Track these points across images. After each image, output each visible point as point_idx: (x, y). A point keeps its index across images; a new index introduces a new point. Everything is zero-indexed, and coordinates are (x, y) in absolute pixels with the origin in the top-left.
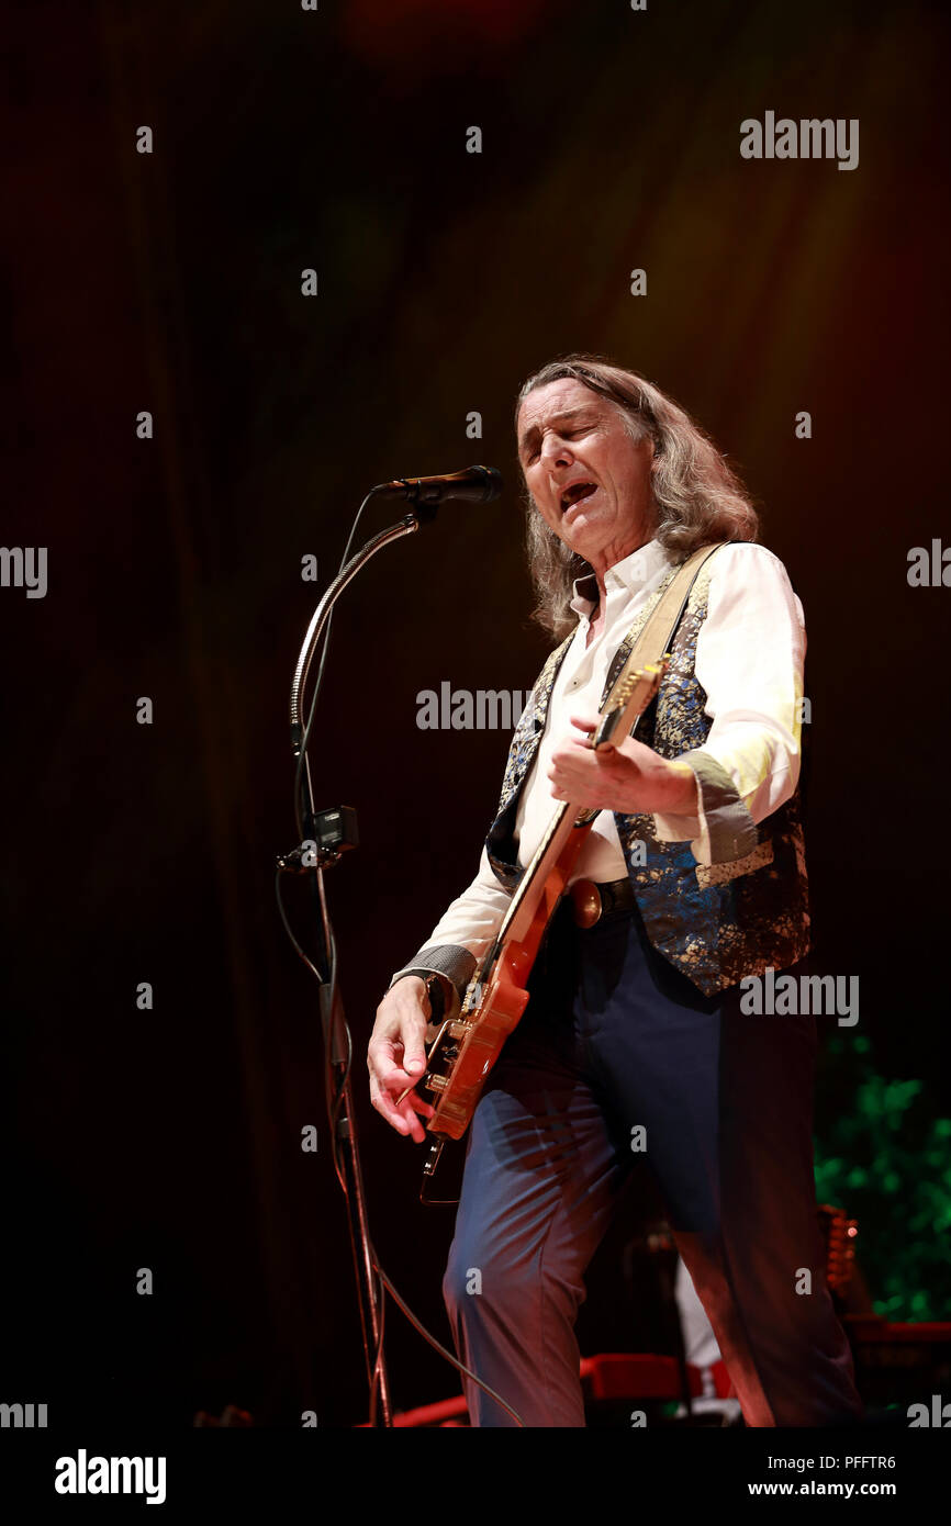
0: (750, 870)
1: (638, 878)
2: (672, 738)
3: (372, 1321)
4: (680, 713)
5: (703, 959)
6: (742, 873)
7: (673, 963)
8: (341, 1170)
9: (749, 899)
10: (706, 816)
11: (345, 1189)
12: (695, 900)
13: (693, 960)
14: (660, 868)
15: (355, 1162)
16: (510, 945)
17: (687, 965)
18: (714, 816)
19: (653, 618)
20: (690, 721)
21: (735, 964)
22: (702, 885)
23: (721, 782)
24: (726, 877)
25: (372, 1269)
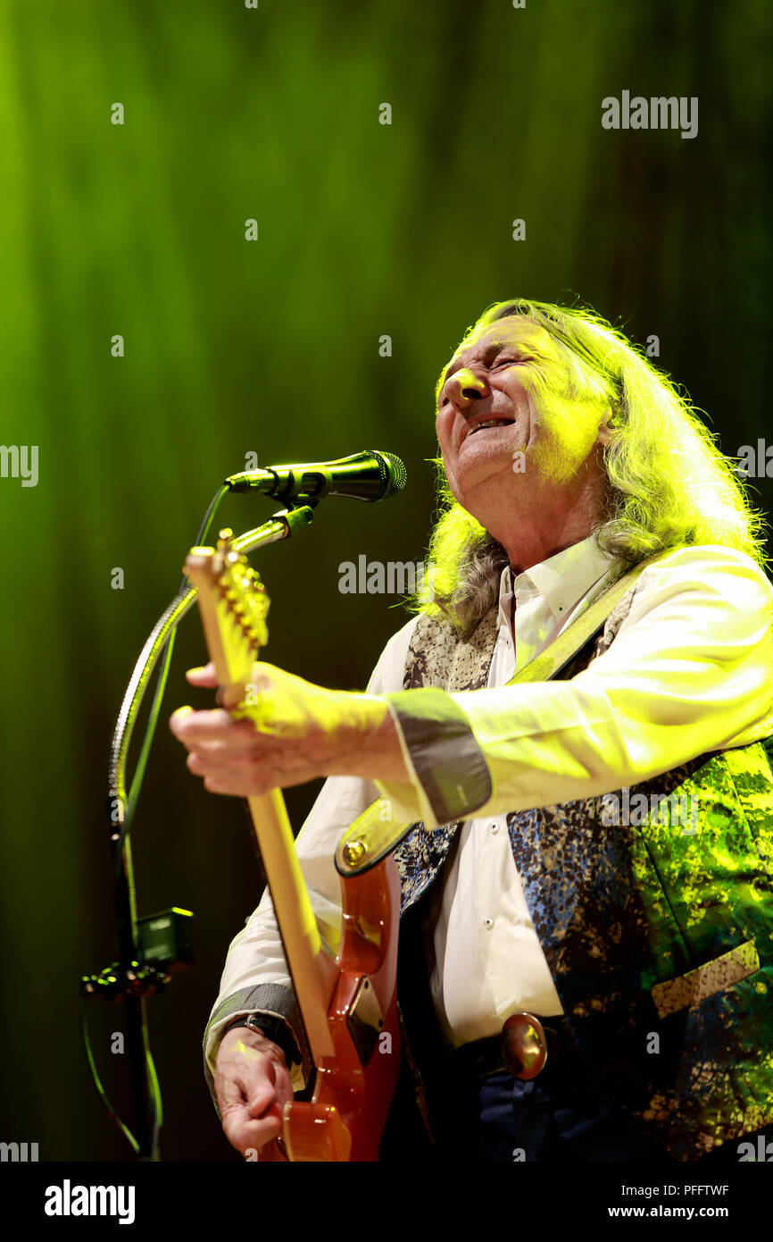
0: (726, 985)
1: (575, 1012)
6: (717, 990)
10: (412, 759)
14: (603, 994)
17: (652, 1124)
18: (425, 758)
22: (660, 1013)
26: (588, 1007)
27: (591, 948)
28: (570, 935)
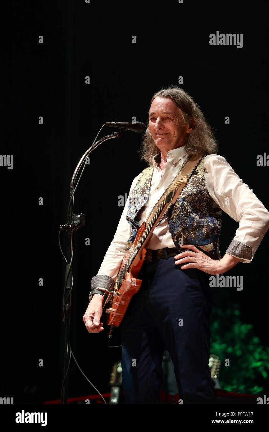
0: (208, 251)
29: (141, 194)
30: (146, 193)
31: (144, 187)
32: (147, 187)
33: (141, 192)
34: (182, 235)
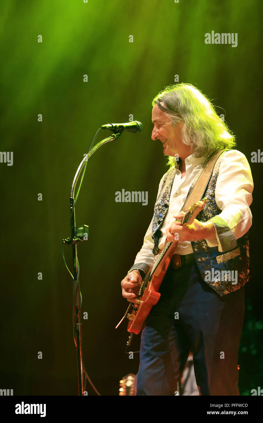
0: (233, 257)
1: (198, 260)
2: (209, 216)
3: (82, 388)
4: (211, 208)
5: (219, 285)
6: (231, 258)
7: (210, 286)
8: (75, 340)
9: (233, 266)
10: (218, 236)
11: (76, 346)
12: (217, 267)
13: (217, 285)
14: (205, 257)
15: (80, 337)
16: (154, 278)
17: (215, 287)
18: (221, 236)
19: (202, 176)
20: (214, 211)
21: (229, 287)
22: (218, 263)
23: (223, 226)
24: (226, 259)
25: (83, 372)
26: (201, 259)
27: (203, 246)
28: (198, 242)
29: (162, 200)
30: (166, 199)
31: (166, 192)
32: (168, 193)
33: (162, 197)
34: (203, 244)
